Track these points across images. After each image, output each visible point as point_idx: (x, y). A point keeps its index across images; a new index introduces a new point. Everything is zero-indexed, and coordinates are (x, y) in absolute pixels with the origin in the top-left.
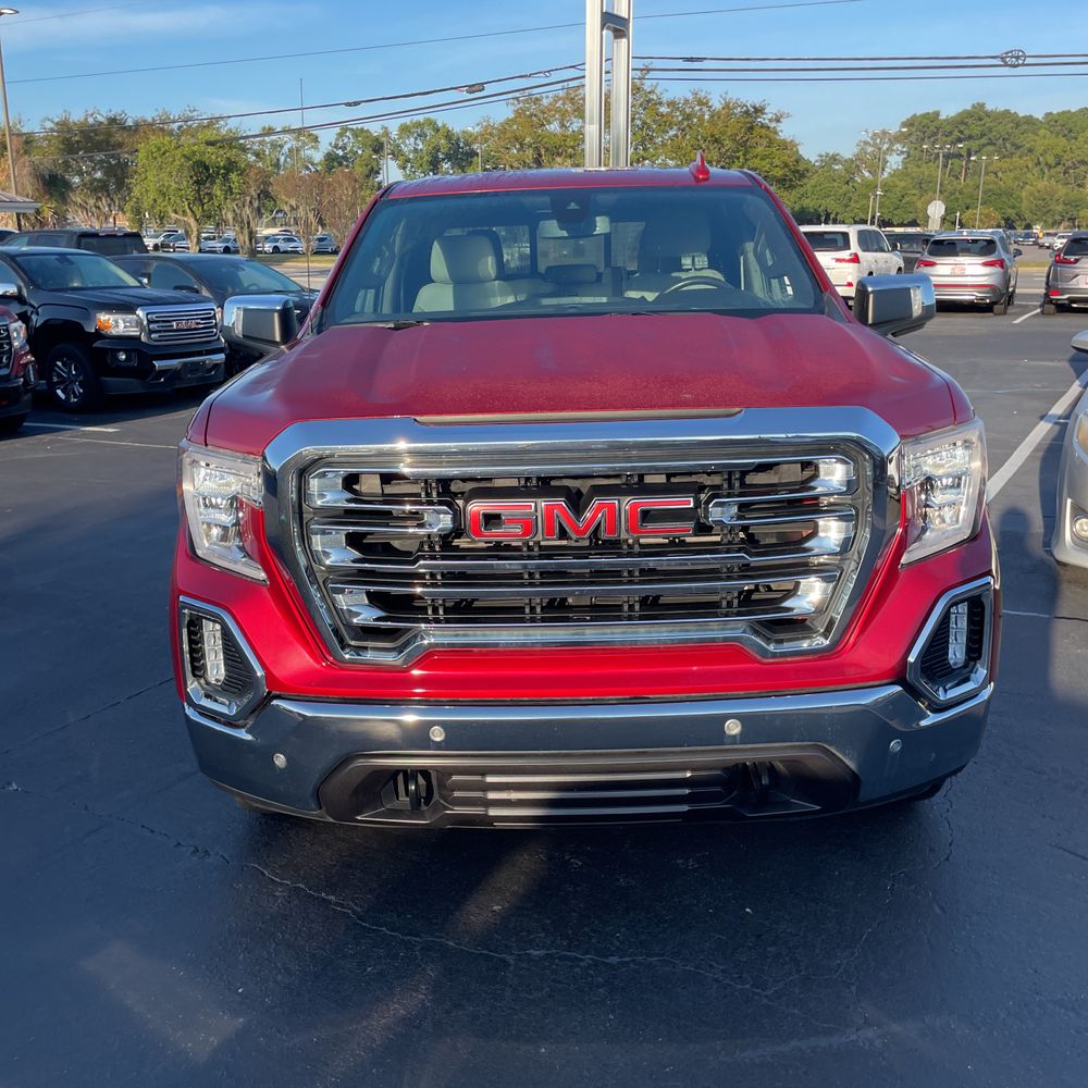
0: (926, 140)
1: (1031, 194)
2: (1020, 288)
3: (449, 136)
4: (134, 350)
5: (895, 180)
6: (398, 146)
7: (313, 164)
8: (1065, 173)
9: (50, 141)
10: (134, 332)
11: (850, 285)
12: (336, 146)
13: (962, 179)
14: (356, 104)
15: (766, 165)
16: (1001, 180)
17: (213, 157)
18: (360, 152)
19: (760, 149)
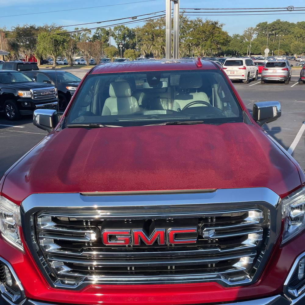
0: (263, 30)
1: (293, 45)
2: (293, 75)
3: (128, 30)
4: (29, 102)
5: (255, 42)
6: (114, 33)
7: (89, 38)
8: (303, 39)
9: (14, 33)
10: (29, 96)
11: (243, 76)
12: (96, 33)
13: (274, 41)
14: (100, 23)
15: (218, 39)
16: (285, 41)
17: (59, 38)
18: (103, 35)
19: (217, 34)
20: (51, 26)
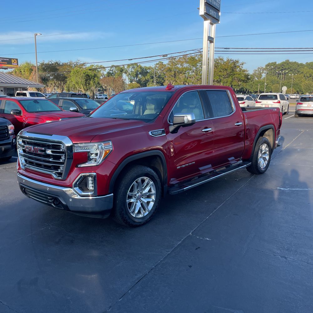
0: (273, 70)
1: (304, 85)
3: (141, 68)
6: (127, 70)
7: (104, 75)
12: (110, 70)
13: (283, 80)
15: (240, 77)
16: (294, 80)
17: (91, 73)
18: (117, 72)
20: (75, 63)
